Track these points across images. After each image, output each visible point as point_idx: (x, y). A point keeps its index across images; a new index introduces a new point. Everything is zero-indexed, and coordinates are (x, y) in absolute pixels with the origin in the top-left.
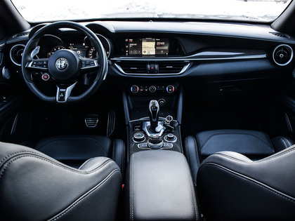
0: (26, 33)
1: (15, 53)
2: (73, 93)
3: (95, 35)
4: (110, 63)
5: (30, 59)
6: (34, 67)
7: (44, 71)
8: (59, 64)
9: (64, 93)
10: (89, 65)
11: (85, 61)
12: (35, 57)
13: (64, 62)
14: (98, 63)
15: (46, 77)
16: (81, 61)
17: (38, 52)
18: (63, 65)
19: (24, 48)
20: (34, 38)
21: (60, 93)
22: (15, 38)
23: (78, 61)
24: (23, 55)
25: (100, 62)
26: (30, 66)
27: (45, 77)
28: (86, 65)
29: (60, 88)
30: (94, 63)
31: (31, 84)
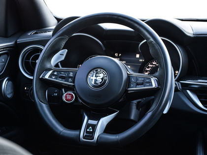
0: (49, 30)
1: (28, 58)
2: (109, 129)
3: (159, 39)
4: (180, 87)
5: (48, 66)
6: (53, 79)
7: (68, 88)
8: (94, 78)
9: (94, 127)
10: (142, 84)
11: (137, 78)
12: (57, 66)
13: (101, 75)
14: (159, 82)
15: (69, 97)
16: (129, 77)
17: (63, 58)
18: (99, 80)
19: (41, 50)
20: (61, 35)
21: (88, 126)
22: (31, 36)
23: (125, 76)
24: (38, 61)
25: (162, 81)
26: (47, 77)
27: (67, 97)
28: (138, 84)
29: (89, 118)
30: (150, 83)
31: (44, 105)
